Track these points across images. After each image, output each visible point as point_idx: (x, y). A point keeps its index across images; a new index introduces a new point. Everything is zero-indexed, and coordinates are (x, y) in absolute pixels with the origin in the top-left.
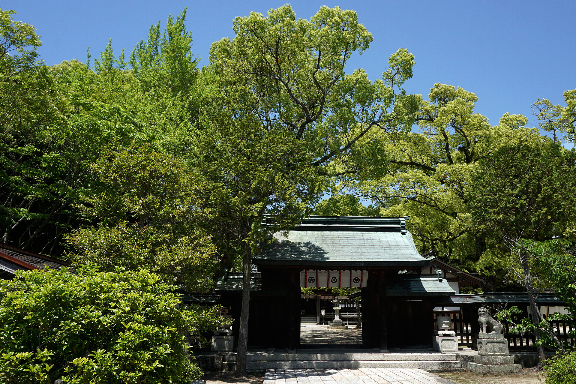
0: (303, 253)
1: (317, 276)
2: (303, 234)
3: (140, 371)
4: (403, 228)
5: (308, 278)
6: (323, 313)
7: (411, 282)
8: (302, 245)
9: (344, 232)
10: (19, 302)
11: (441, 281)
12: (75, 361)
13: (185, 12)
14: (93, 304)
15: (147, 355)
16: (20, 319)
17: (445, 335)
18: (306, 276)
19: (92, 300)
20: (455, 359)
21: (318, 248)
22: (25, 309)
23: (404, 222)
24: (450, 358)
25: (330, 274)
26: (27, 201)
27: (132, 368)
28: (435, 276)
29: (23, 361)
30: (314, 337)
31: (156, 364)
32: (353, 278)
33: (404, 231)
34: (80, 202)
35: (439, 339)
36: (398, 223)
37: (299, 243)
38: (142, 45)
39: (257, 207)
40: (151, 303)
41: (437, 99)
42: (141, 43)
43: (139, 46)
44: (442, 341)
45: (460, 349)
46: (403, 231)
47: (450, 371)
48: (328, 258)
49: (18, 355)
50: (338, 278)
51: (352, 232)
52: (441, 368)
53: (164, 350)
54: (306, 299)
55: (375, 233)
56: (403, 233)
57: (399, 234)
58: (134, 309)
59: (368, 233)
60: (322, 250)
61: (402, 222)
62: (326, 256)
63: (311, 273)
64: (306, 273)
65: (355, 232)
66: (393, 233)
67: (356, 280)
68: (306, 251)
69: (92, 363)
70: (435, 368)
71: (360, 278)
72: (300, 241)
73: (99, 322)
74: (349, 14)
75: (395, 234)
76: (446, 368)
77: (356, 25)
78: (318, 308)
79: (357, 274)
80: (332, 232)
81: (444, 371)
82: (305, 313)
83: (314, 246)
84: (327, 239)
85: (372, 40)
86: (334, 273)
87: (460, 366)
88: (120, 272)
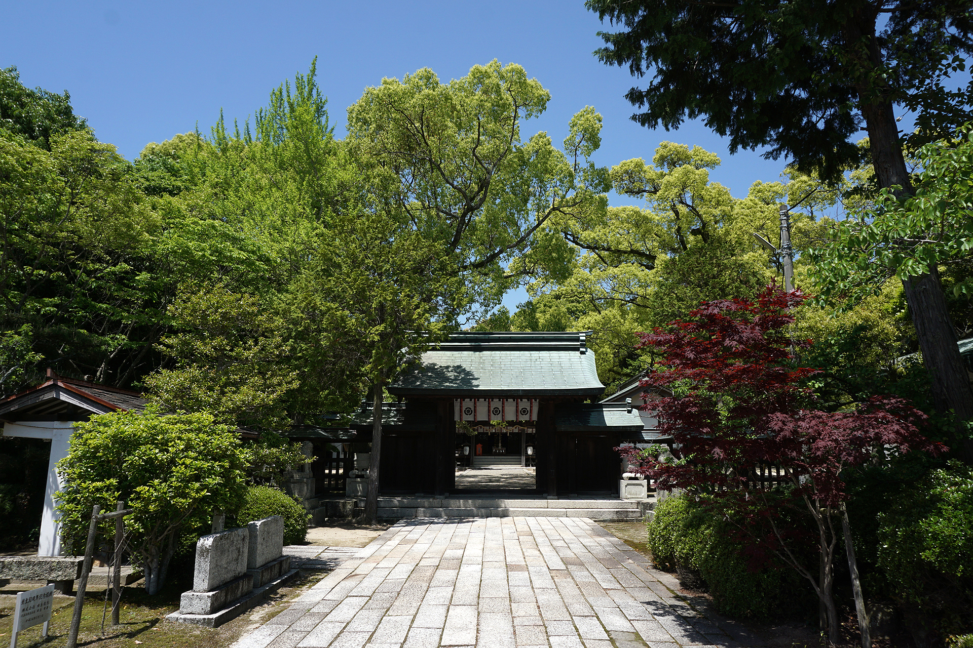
0: (447, 379)
1: (475, 407)
2: (457, 356)
3: (190, 498)
4: (583, 346)
5: (464, 409)
6: (530, 452)
7: (592, 413)
8: (450, 370)
9: (508, 352)
10: (93, 443)
11: (629, 412)
12: (138, 489)
13: (314, 64)
14: (153, 443)
15: (197, 485)
16: (94, 456)
17: (631, 478)
18: (461, 407)
19: (152, 440)
20: (636, 507)
21: (468, 373)
22: (97, 448)
23: (584, 338)
24: (630, 506)
25: (492, 403)
26: (126, 326)
27: (184, 496)
28: (624, 406)
29: (98, 490)
30: (491, 481)
31: (203, 493)
32: (520, 409)
33: (584, 350)
34: (160, 344)
35: (623, 483)
36: (577, 340)
37: (447, 367)
38: (262, 115)
39: (377, 330)
40: (205, 443)
41: (665, 163)
42: (261, 113)
43: (259, 116)
44: (626, 486)
45: (649, 496)
46: (581, 349)
47: (627, 521)
48: (478, 386)
49: (94, 484)
50: (500, 409)
51: (518, 352)
52: (615, 518)
53: (213, 481)
54: (507, 433)
55: (547, 352)
56: (583, 353)
57: (578, 353)
58: (189, 447)
59: (537, 352)
60: (472, 375)
61: (581, 338)
62: (475, 382)
63: (468, 403)
64: (461, 403)
65: (522, 352)
66: (570, 352)
67: (524, 412)
68: (452, 377)
69: (152, 490)
70: (609, 517)
71: (529, 409)
72: (449, 364)
73: (156, 457)
74: (513, 70)
75: (572, 353)
76: (623, 517)
77: (525, 83)
78: (524, 445)
79: (524, 404)
80: (493, 352)
81: (619, 521)
82: (505, 451)
83: (464, 370)
84: (486, 361)
85: (548, 100)
86: (496, 403)
87: (639, 515)
88: (182, 415)
